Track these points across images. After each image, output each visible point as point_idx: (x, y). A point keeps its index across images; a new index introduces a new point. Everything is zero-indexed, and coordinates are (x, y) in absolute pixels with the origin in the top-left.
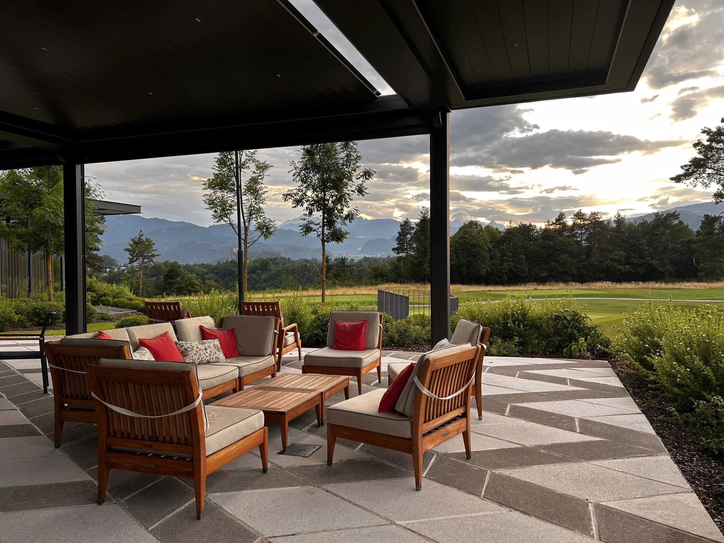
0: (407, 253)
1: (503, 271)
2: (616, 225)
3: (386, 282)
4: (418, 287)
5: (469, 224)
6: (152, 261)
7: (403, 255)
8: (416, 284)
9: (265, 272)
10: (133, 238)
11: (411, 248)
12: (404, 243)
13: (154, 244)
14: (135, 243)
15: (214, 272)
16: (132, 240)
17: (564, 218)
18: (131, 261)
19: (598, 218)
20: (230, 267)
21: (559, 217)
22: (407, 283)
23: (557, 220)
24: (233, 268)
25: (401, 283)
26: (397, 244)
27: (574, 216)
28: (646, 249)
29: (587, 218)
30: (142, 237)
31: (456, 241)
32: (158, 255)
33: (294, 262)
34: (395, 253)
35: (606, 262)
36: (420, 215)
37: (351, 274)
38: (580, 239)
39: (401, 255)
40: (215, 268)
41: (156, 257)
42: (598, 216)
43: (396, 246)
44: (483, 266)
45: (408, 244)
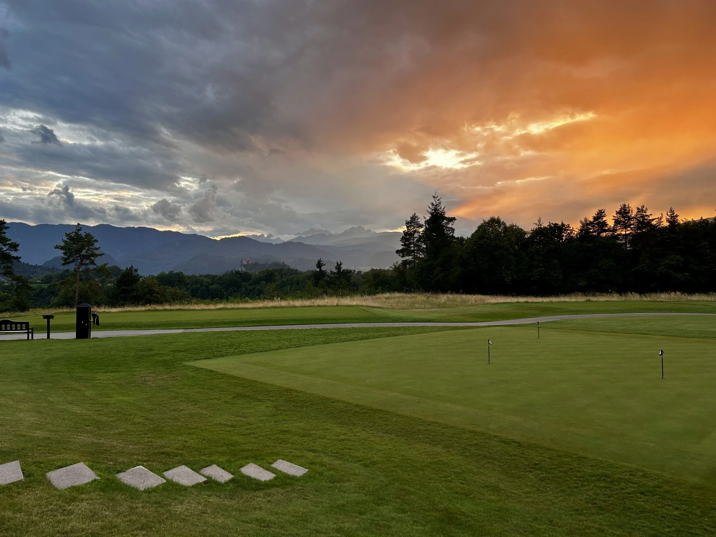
0: (414, 255)
1: (532, 279)
2: (668, 224)
3: (389, 291)
4: (428, 297)
5: (489, 221)
6: (92, 263)
7: (410, 258)
8: (425, 294)
9: (269, 283)
10: (68, 233)
11: (419, 250)
12: (411, 243)
13: (96, 241)
14: (71, 238)
15: (218, 283)
16: (67, 235)
17: (603, 216)
18: (66, 262)
19: (647, 216)
20: (234, 278)
21: (598, 214)
22: (414, 292)
23: (595, 219)
24: (237, 279)
25: (406, 292)
26: (402, 245)
27: (617, 213)
28: (709, 253)
29: (633, 216)
30: (80, 232)
31: (475, 242)
32: (101, 255)
33: (301, 273)
34: (399, 255)
35: (660, 268)
36: (431, 206)
37: (348, 281)
38: (624, 241)
39: (406, 258)
40: (220, 278)
41: (99, 257)
42: (647, 214)
43: (400, 248)
44: (508, 273)
45: (415, 245)
